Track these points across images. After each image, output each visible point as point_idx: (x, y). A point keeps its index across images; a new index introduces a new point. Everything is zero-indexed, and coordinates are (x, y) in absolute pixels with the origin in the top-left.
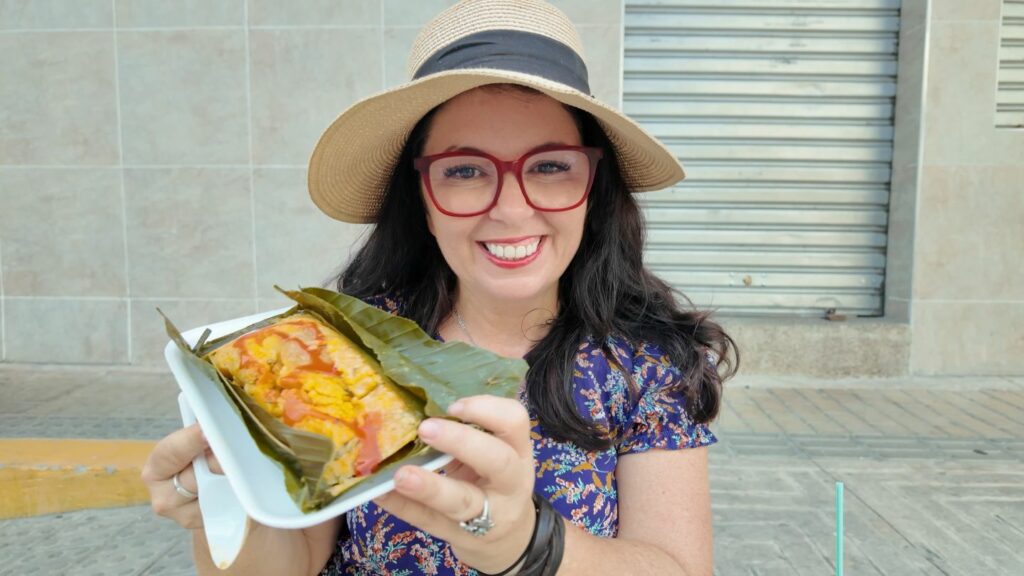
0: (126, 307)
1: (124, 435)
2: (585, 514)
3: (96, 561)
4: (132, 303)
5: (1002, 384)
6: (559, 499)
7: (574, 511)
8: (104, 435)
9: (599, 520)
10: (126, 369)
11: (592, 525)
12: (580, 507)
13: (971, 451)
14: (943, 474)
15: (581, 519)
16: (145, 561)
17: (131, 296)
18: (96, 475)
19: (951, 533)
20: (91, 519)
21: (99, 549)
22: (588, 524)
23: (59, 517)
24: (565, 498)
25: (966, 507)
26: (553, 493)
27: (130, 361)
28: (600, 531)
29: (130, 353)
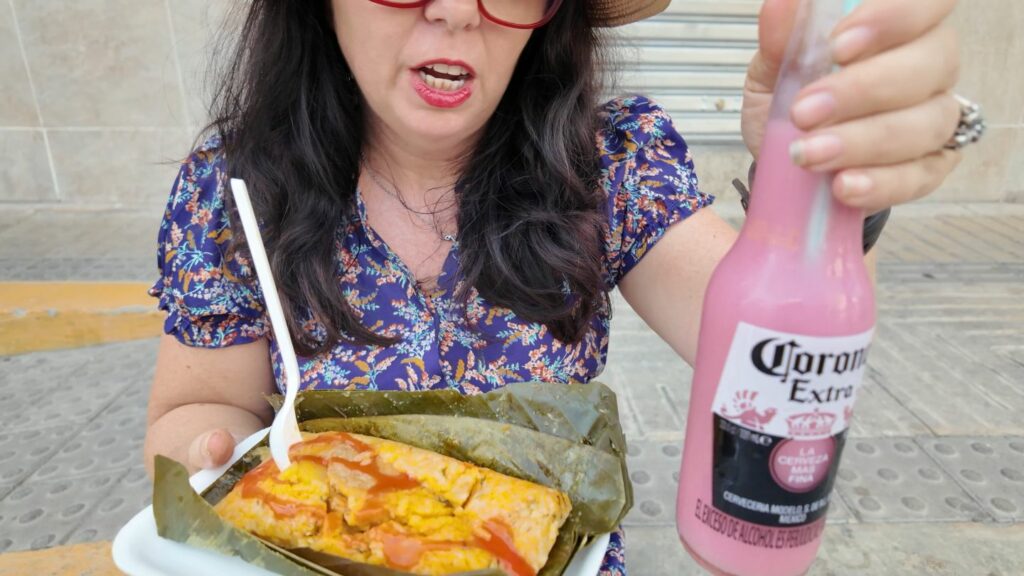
0: (42, 139)
1: (62, 276)
2: (544, 354)
3: (50, 403)
4: (49, 133)
5: (956, 210)
6: (514, 343)
7: (531, 352)
8: (40, 277)
9: (559, 358)
10: (56, 206)
11: (551, 363)
12: (539, 348)
13: (919, 276)
14: (892, 298)
15: (540, 359)
16: (101, 401)
17: (45, 125)
18: (38, 318)
19: (895, 353)
20: (41, 362)
21: (52, 390)
22: (547, 363)
23: (7, 360)
24: (520, 341)
25: (911, 328)
26: (507, 338)
27: (59, 197)
28: (561, 368)
29: (57, 188)
